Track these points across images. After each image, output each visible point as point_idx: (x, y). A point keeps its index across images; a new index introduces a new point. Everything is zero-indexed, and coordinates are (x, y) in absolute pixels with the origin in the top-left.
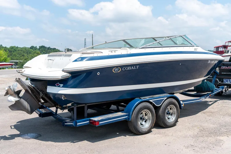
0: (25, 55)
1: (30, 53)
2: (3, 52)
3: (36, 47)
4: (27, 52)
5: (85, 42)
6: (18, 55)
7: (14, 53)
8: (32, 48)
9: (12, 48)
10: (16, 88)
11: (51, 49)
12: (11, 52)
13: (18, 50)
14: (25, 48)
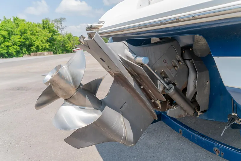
10: (83, 72)
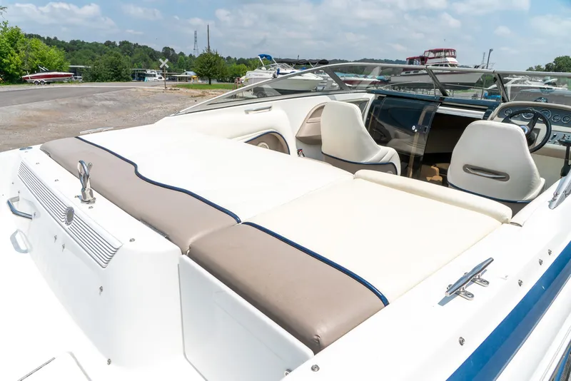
0: (98, 56)
1: (105, 53)
2: (55, 53)
3: (114, 42)
4: (100, 52)
5: (196, 37)
6: (84, 57)
7: (78, 53)
8: (108, 43)
9: (74, 43)
11: (140, 46)
12: (73, 50)
13: (85, 48)
14: (96, 44)
